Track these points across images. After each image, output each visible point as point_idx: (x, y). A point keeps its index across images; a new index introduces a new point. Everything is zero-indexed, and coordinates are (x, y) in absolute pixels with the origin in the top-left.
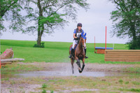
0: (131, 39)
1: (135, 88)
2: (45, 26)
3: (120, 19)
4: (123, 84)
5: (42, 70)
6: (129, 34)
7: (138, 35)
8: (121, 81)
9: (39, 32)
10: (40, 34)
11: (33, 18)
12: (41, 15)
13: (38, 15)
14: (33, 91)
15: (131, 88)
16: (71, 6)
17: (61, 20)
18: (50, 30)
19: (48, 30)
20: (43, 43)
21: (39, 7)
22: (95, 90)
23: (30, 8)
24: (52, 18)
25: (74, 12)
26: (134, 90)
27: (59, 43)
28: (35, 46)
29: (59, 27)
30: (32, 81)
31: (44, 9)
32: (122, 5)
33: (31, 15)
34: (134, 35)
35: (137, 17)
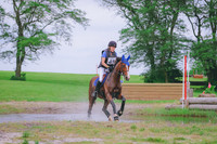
0: (148, 68)
1: (153, 137)
2: (27, 50)
3: (133, 41)
4: (137, 132)
5: (23, 112)
6: (145, 61)
7: (157, 62)
8: (134, 128)
9: (18, 58)
10: (20, 61)
11: (10, 38)
12: (21, 34)
13: (16, 35)
14: (10, 141)
15: (149, 137)
16: (63, 22)
17: (49, 42)
18: (34, 56)
19: (30, 56)
20: (24, 75)
21: (19, 23)
22: (98, 140)
23: (6, 25)
24: (37, 39)
25: (68, 31)
26: (151, 140)
27: (48, 74)
28: (13, 78)
29: (47, 51)
30: (9, 127)
31: (25, 25)
32: (136, 20)
33: (6, 35)
34: (152, 62)
35: (157, 37)
